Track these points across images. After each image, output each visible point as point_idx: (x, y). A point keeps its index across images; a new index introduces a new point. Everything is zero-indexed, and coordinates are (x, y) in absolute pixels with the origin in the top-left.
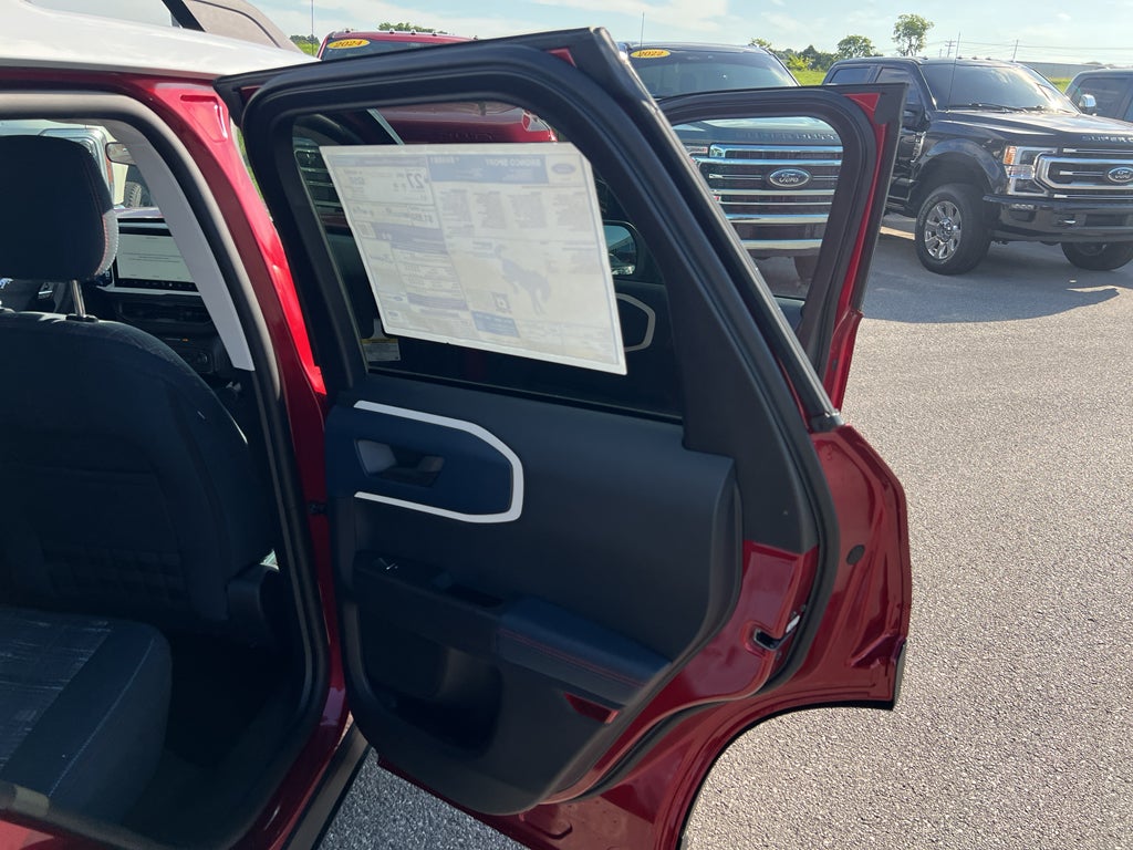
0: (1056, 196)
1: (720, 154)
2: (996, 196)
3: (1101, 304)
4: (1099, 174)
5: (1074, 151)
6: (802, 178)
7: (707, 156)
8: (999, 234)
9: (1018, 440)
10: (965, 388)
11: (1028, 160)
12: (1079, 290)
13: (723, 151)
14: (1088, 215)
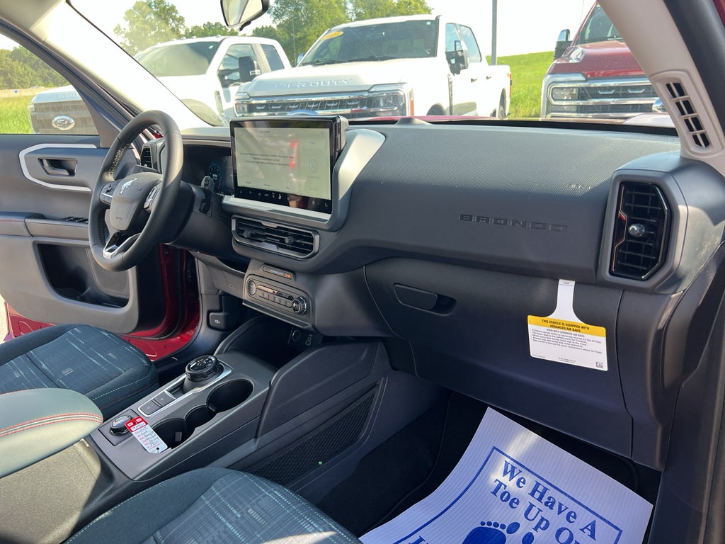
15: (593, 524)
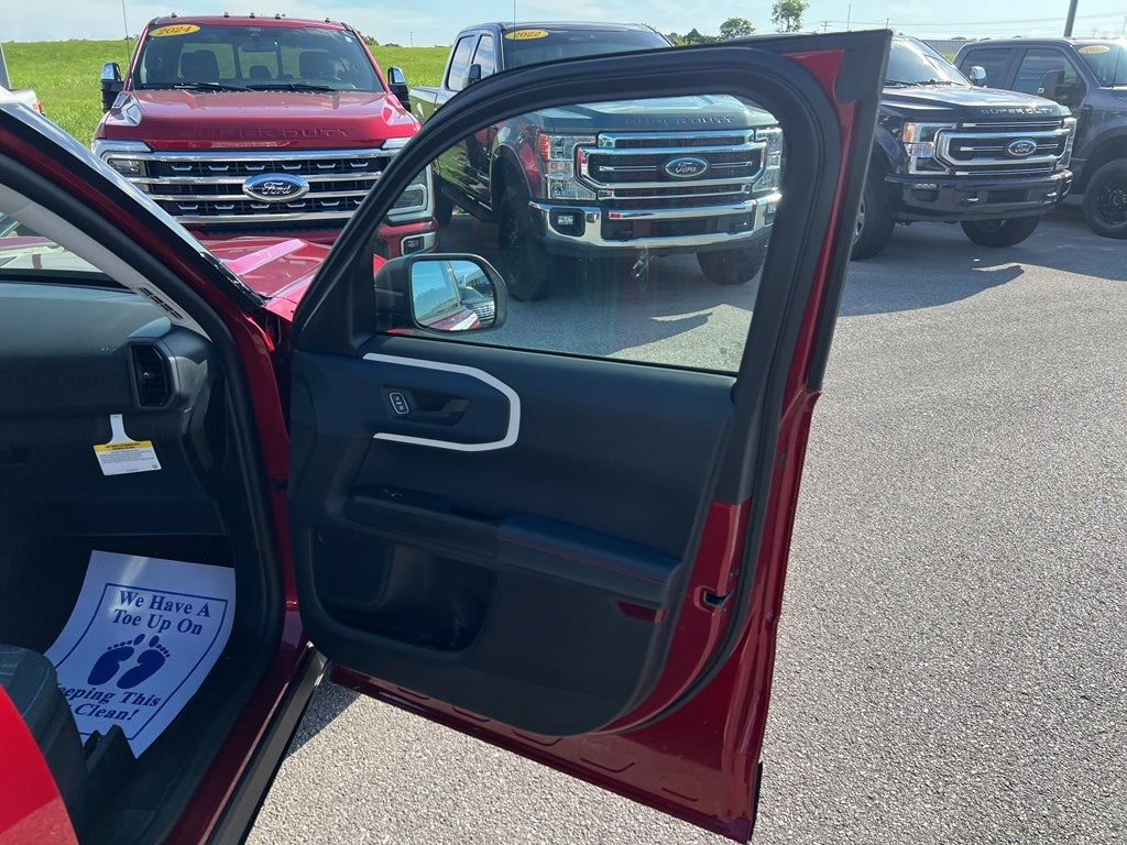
0: (958, 173)
1: (610, 144)
2: (897, 176)
3: (1008, 284)
4: (999, 148)
5: (973, 125)
6: (700, 167)
7: (595, 146)
8: (903, 215)
9: (957, 453)
10: (891, 392)
11: (928, 136)
12: (984, 269)
13: (613, 140)
14: (991, 192)
15: (206, 607)
